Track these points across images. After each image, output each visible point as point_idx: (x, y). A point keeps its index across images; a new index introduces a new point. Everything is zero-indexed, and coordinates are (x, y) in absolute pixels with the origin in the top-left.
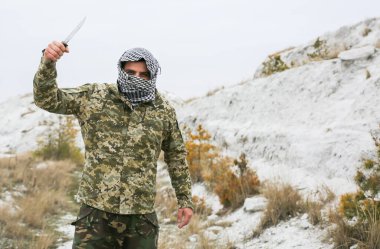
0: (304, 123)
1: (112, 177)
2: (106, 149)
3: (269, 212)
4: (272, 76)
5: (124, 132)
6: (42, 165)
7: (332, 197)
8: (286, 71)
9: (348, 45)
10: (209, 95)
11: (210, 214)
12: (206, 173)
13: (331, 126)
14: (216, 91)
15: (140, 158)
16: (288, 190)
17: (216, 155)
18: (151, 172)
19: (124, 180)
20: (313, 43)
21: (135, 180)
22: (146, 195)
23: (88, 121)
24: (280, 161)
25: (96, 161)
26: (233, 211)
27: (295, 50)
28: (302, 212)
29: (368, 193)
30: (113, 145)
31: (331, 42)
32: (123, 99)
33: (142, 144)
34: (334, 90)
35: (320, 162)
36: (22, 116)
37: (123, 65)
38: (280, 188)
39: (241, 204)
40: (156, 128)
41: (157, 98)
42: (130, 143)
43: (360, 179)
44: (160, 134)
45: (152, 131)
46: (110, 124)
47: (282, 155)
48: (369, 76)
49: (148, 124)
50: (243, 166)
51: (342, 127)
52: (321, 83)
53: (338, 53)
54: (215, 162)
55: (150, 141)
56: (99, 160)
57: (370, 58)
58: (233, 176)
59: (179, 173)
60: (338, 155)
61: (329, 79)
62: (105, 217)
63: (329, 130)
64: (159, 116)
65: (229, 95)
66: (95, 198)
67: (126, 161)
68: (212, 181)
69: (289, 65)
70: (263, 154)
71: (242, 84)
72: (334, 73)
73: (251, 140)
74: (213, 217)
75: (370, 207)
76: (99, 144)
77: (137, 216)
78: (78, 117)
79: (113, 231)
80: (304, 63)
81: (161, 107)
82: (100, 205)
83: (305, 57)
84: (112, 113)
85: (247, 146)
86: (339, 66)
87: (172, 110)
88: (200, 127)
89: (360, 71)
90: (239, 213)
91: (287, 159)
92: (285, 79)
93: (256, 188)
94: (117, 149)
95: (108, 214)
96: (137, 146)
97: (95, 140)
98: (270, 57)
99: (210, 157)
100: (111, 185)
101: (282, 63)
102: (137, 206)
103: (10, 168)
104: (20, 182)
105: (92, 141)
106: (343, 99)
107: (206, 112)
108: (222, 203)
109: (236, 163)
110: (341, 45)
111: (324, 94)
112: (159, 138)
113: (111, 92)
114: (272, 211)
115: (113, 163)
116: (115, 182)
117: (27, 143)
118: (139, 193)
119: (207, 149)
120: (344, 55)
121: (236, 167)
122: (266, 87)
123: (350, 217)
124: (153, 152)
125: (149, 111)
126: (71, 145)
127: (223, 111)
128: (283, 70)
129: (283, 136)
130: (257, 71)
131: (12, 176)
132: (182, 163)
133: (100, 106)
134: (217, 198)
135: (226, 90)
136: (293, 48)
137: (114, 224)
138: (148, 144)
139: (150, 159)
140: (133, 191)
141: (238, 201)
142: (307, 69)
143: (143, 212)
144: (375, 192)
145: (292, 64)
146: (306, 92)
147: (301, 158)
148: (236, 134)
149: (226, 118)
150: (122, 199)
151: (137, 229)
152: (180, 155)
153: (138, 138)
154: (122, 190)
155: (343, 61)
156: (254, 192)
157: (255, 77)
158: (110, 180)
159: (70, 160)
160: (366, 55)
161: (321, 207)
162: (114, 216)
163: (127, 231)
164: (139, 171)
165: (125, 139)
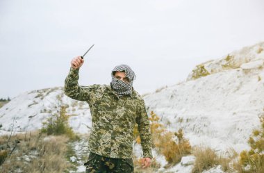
0: (219, 109)
1: (107, 136)
2: (103, 121)
3: (197, 165)
4: (199, 79)
5: (114, 111)
6: (46, 139)
7: (236, 155)
8: (208, 76)
9: (248, 59)
10: (157, 91)
11: (159, 168)
12: (157, 142)
13: (236, 111)
14: (162, 88)
15: (122, 126)
16: (209, 151)
17: (163, 131)
18: (129, 135)
19: (113, 138)
20: (225, 57)
21: (119, 139)
22: (126, 148)
23: (94, 105)
24: (204, 134)
25: (98, 128)
26: (174, 165)
27: (214, 62)
28: (217, 165)
29: (256, 150)
30: (107, 118)
31: (237, 57)
32: (114, 92)
33: (124, 118)
34: (238, 88)
35: (229, 134)
36: (29, 106)
37: (114, 73)
38: (204, 150)
39: (180, 160)
40: (132, 110)
41: (133, 93)
42: (117, 117)
43: (251, 142)
44: (134, 113)
45: (130, 111)
46: (106, 106)
47: (205, 130)
48: (260, 79)
49: (128, 107)
50: (180, 136)
51: (242, 112)
52: (230, 84)
53: (241, 64)
54: (162, 135)
55: (129, 117)
56: (100, 127)
57: (260, 68)
58: (174, 143)
59: (145, 137)
60: (240, 129)
61: (235, 82)
62: (103, 159)
63: (234, 113)
64: (134, 103)
65: (171, 92)
66: (97, 149)
67: (114, 127)
68: (160, 147)
69: (209, 72)
70: (193, 130)
71: (179, 84)
72: (238, 77)
73: (185, 121)
74: (162, 169)
75: (257, 158)
76: (100, 118)
77: (121, 159)
78: (89, 103)
79: (107, 167)
80: (220, 71)
81: (136, 98)
82: (99, 153)
83: (220, 67)
84: (107, 100)
85: (182, 125)
86: (241, 73)
87: (142, 100)
88: (152, 112)
89: (254, 76)
90: (178, 166)
91: (208, 132)
92: (207, 81)
93: (188, 150)
94: (110, 121)
95: (104, 157)
96: (121, 119)
97: (98, 116)
98: (197, 66)
99: (159, 132)
100: (106, 141)
101: (206, 71)
102: (121, 154)
103: (26, 140)
104: (34, 149)
105: (96, 116)
106: (244, 94)
107: (155, 103)
108: (167, 160)
109: (176, 134)
110: (244, 58)
111: (231, 91)
112: (134, 115)
113: (108, 89)
114: (199, 164)
115: (107, 129)
116: (108, 139)
117: (32, 125)
118: (122, 146)
119: (157, 127)
120: (245, 66)
121: (176, 137)
122: (195, 86)
123: (246, 165)
124: (130, 123)
125: (128, 100)
126: (65, 125)
127: (167, 102)
128: (206, 75)
129: (205, 118)
130: (189, 76)
131: (28, 145)
132: (147, 131)
133: (101, 96)
134: (164, 157)
135: (169, 88)
136: (213, 61)
137: (107, 163)
138: (127, 118)
139: (128, 127)
140: (119, 145)
141: (177, 159)
142: (221, 75)
143: (124, 157)
144: (261, 150)
145: (212, 71)
146: (220, 89)
147: (217, 132)
148: (175, 117)
149: (169, 107)
150: (112, 149)
151: (121, 167)
152: (146, 127)
153: (122, 115)
154: (112, 144)
155: (243, 69)
156: (188, 153)
157: (188, 80)
158: (106, 138)
159: (65, 136)
160: (258, 66)
161: (229, 161)
162: (107, 159)
163: (115, 168)
164: (122, 133)
165: (115, 115)
